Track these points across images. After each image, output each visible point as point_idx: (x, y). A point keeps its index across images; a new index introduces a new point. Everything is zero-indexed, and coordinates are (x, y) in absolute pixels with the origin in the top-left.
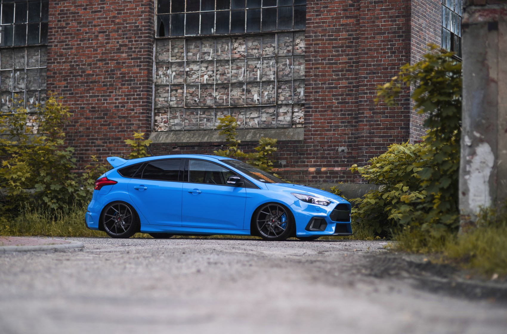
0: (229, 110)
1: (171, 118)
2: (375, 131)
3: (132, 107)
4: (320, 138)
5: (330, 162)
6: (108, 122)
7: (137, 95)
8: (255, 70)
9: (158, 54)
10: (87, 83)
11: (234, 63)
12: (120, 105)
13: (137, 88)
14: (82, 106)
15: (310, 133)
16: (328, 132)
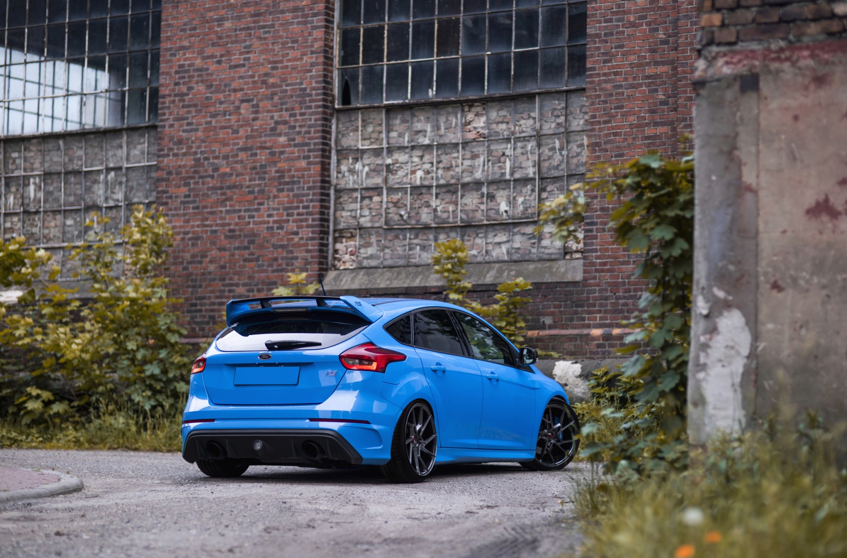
0: (459, 230)
1: (361, 246)
3: (295, 229)
4: (611, 277)
5: (628, 318)
6: (256, 256)
7: (304, 207)
8: (502, 159)
9: (340, 136)
10: (221, 188)
11: (467, 148)
12: (275, 226)
13: (304, 195)
14: (214, 228)
15: (594, 268)
16: (624, 266)
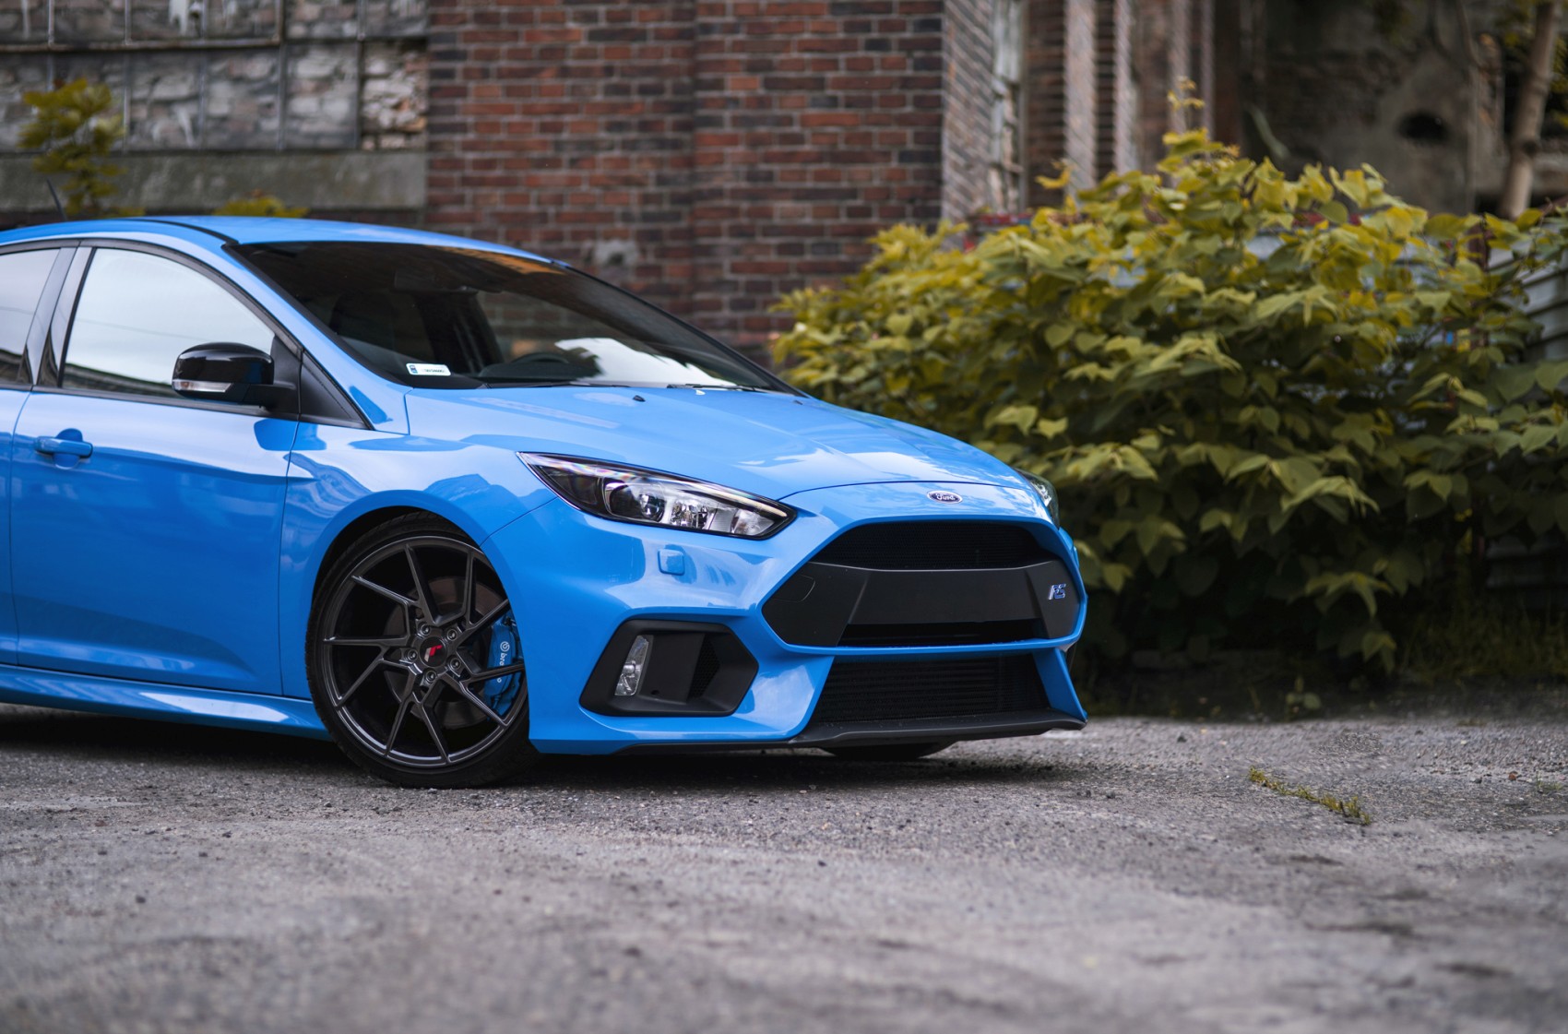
0: (50, 62)
2: (776, 168)
4: (507, 199)
15: (456, 175)
16: (544, 174)
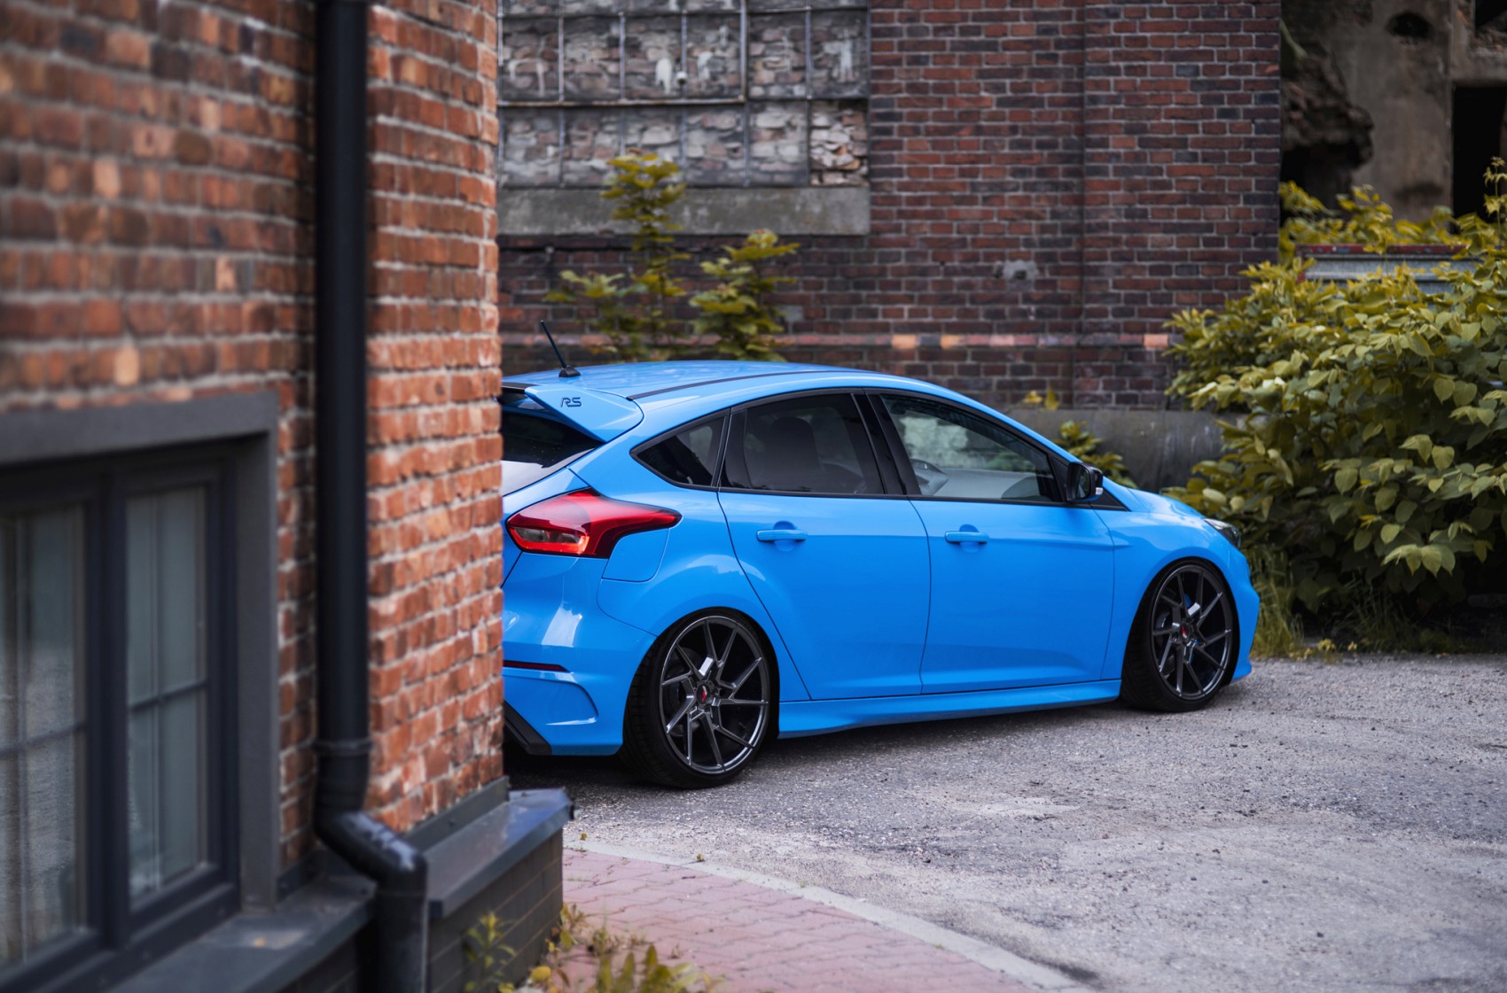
0: (561, 115)
2: (1149, 207)
4: (934, 228)
5: (974, 314)
15: (894, 209)
16: (963, 208)
